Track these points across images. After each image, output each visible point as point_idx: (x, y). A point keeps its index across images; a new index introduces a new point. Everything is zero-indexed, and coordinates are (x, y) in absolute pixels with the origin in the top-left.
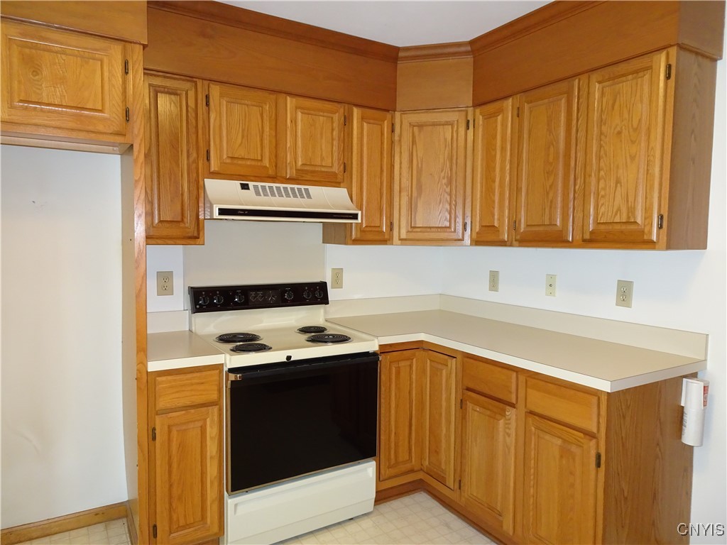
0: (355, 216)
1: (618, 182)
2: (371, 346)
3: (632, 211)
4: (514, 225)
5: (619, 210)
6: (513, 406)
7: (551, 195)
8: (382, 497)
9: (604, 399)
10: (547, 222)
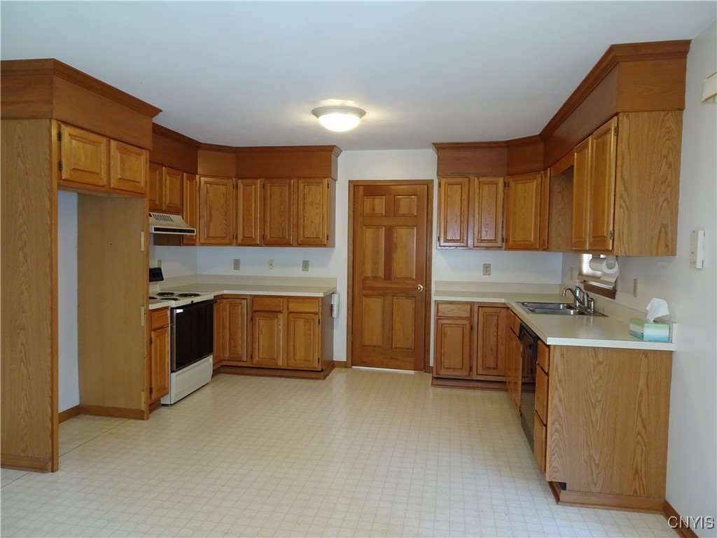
0: (193, 231)
1: (312, 222)
2: (209, 296)
3: (318, 233)
4: (263, 237)
5: (313, 233)
6: (281, 312)
7: (283, 225)
8: (216, 372)
9: (320, 300)
10: (281, 236)
